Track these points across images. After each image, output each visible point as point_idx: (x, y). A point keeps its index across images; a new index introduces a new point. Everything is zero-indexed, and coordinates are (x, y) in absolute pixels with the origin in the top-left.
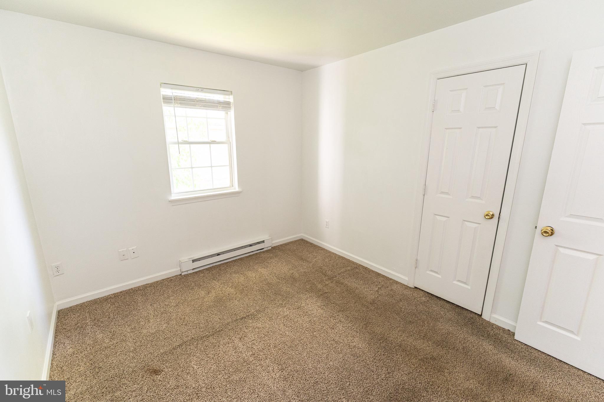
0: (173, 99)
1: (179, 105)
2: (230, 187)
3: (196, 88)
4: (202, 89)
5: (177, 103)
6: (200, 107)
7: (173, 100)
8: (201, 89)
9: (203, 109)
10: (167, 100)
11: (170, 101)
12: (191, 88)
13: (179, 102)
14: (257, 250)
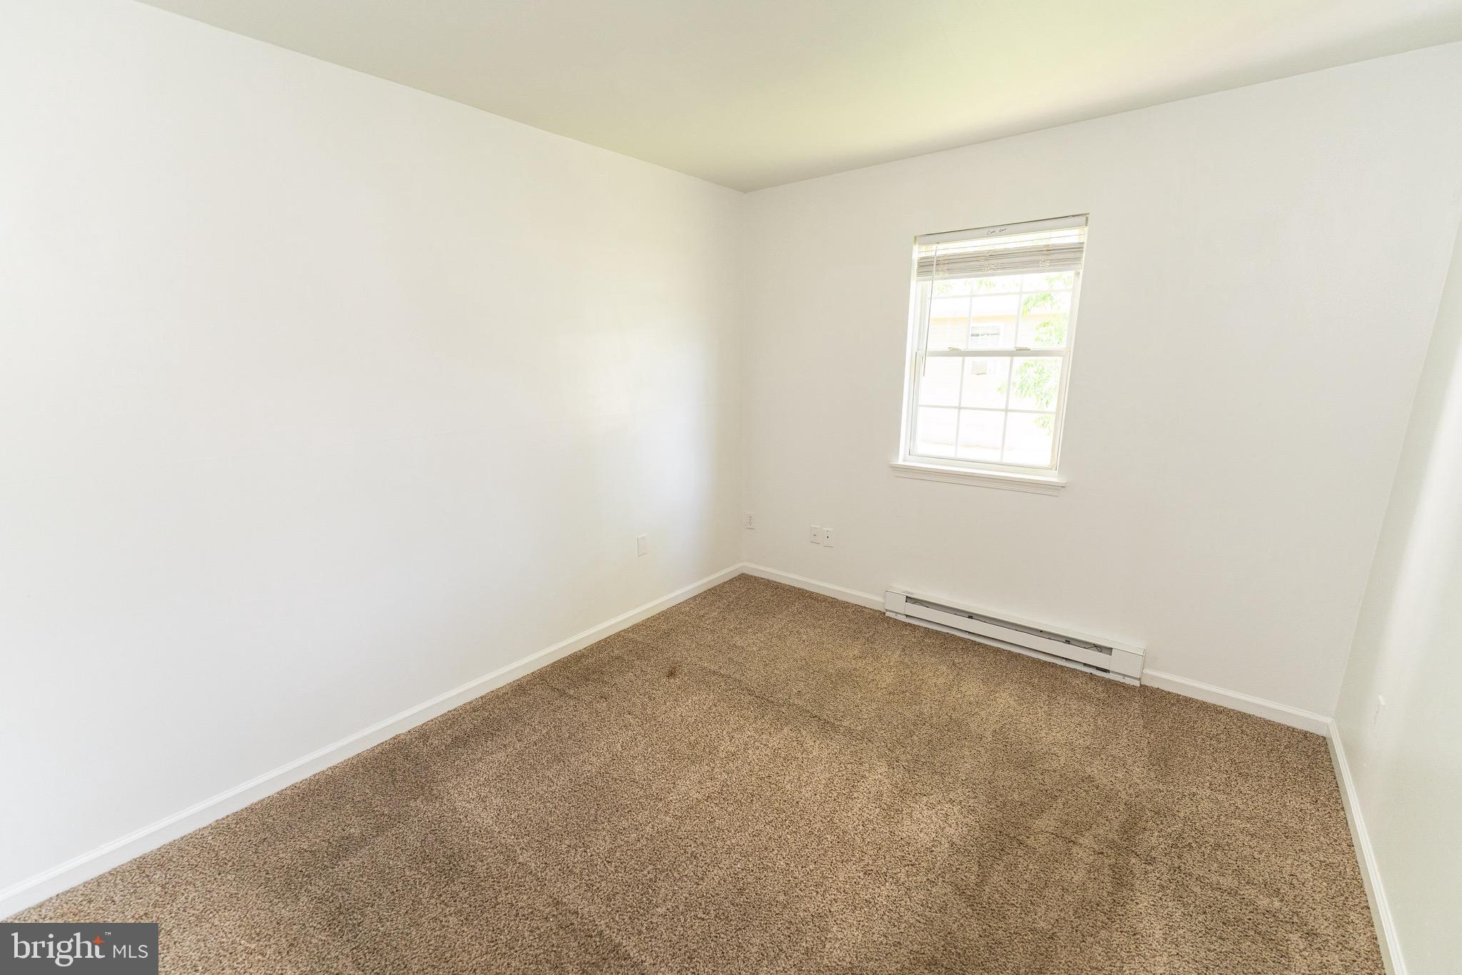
0: (935, 263)
1: (947, 275)
2: (1046, 468)
3: (988, 230)
4: (1003, 228)
5: (943, 270)
6: (993, 271)
7: (935, 266)
8: (998, 229)
9: (999, 275)
10: (926, 266)
11: (929, 268)
12: (977, 231)
13: (946, 267)
14: (1085, 665)
